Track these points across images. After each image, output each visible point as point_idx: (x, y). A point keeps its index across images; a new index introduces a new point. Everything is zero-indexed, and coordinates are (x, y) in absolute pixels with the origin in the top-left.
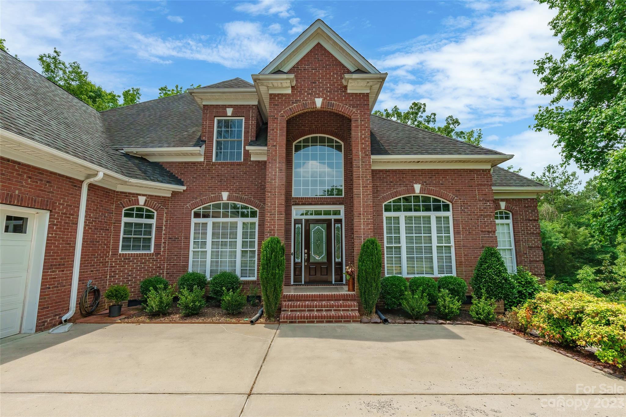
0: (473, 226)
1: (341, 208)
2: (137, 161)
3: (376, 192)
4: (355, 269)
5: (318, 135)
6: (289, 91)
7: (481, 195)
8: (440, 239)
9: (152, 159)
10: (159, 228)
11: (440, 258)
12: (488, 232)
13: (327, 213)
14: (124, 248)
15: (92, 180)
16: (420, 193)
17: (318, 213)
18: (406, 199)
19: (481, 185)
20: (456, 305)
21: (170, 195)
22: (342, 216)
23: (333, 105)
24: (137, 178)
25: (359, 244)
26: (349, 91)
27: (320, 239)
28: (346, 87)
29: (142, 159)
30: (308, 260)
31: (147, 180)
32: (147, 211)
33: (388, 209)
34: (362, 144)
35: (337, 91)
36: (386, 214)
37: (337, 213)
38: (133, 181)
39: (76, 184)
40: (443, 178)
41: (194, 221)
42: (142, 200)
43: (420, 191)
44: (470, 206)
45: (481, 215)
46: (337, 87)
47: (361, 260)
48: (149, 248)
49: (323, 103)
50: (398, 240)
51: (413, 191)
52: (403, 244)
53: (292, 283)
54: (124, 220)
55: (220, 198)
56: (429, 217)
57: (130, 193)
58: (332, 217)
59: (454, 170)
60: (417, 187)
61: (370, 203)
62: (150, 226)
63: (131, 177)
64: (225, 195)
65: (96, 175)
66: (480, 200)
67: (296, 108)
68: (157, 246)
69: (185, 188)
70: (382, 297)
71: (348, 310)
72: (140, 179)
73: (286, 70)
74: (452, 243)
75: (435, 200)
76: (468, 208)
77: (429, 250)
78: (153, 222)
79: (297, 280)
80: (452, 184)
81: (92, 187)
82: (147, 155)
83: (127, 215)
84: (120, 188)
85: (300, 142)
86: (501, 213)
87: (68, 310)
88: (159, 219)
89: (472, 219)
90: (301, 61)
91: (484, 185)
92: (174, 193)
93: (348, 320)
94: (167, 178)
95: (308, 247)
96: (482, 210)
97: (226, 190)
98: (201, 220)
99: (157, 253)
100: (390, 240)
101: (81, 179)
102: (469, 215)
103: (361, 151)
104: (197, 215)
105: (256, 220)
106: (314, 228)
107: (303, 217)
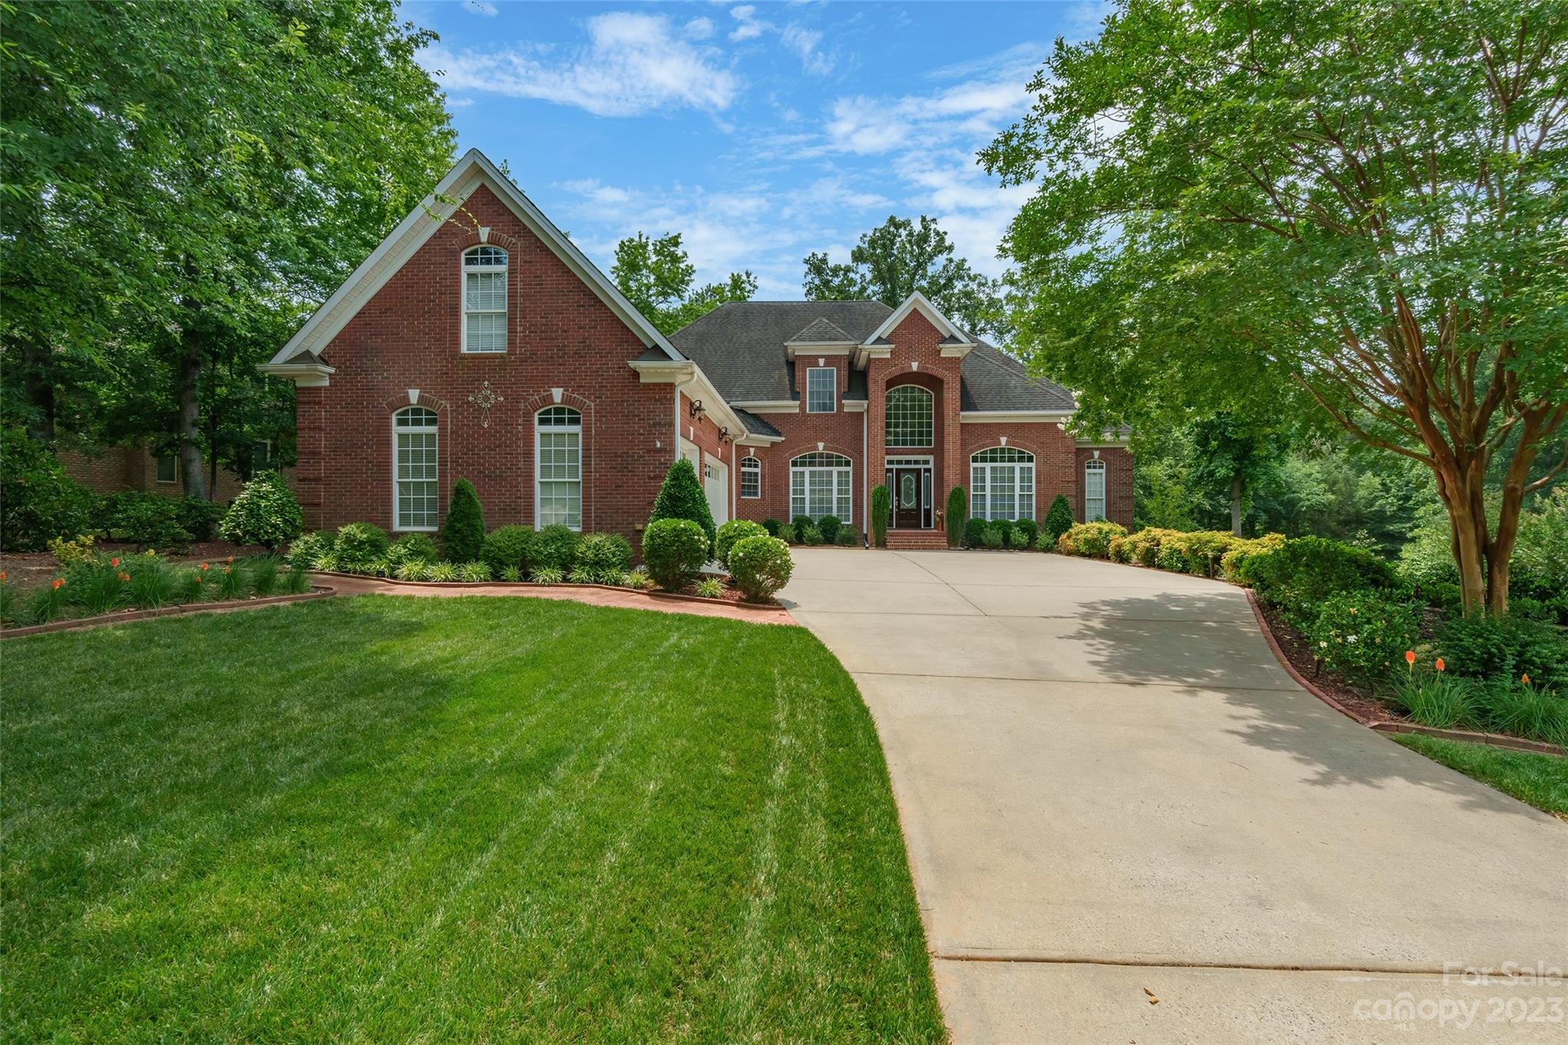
1: (931, 458)
3: (964, 444)
4: (945, 513)
5: (909, 385)
6: (888, 356)
7: (1065, 447)
8: (1022, 488)
9: (750, 412)
10: (764, 477)
11: (1021, 506)
12: (1077, 480)
13: (916, 462)
14: (743, 494)
15: (737, 440)
16: (1006, 445)
17: (908, 462)
18: (994, 451)
20: (1024, 539)
21: (770, 446)
22: (931, 465)
23: (927, 368)
25: (948, 491)
26: (942, 355)
27: (909, 488)
28: (939, 352)
29: (742, 411)
30: (898, 507)
31: (757, 433)
32: (755, 460)
33: (975, 460)
35: (932, 355)
36: (973, 465)
37: (927, 462)
40: (1029, 431)
41: (792, 469)
42: (752, 450)
43: (1006, 443)
44: (1052, 457)
45: (1063, 466)
46: (931, 352)
47: (950, 502)
48: (756, 494)
49: (918, 367)
50: (983, 488)
51: (1000, 444)
52: (988, 492)
54: (742, 469)
55: (816, 448)
56: (1013, 468)
57: (748, 445)
58: (922, 467)
59: (1040, 424)
60: (1003, 440)
61: (958, 456)
62: (756, 474)
64: (821, 445)
66: (1062, 452)
67: (895, 371)
68: (763, 492)
69: (782, 438)
70: (967, 534)
71: (939, 542)
72: (752, 432)
73: (883, 338)
74: (1034, 492)
75: (1020, 452)
76: (1050, 460)
77: (1012, 497)
78: (758, 470)
80: (1037, 437)
83: (743, 465)
85: (891, 393)
86: (1094, 462)
88: (762, 468)
89: (1052, 470)
90: (899, 325)
92: (773, 444)
93: (938, 548)
94: (767, 430)
95: (898, 494)
97: (821, 440)
98: (799, 469)
99: (763, 499)
100: (976, 488)
103: (952, 411)
104: (795, 464)
105: (850, 469)
106: (904, 477)
107: (895, 467)
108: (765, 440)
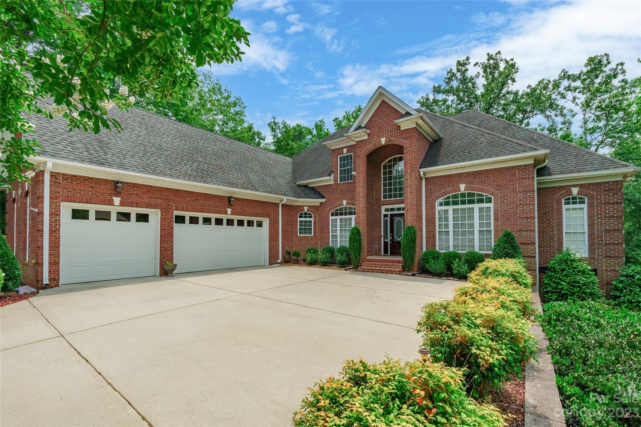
0: (512, 214)
2: (303, 188)
3: (430, 193)
5: (397, 156)
6: (366, 137)
7: (522, 187)
8: (481, 225)
9: (310, 186)
10: (315, 223)
11: (481, 240)
12: (527, 218)
14: (300, 233)
15: (282, 203)
16: (465, 191)
17: (398, 209)
18: (456, 196)
19: (522, 178)
21: (319, 205)
23: (391, 141)
24: (302, 198)
26: (401, 129)
27: (399, 227)
28: (399, 127)
29: (306, 186)
30: (392, 240)
31: (307, 198)
32: (309, 214)
33: (440, 204)
34: (410, 163)
35: (395, 131)
36: (438, 208)
38: (300, 200)
39: (277, 205)
40: (485, 177)
41: (331, 218)
42: (306, 208)
43: (465, 189)
44: (509, 197)
45: (520, 204)
46: (394, 128)
48: (311, 233)
49: (386, 141)
50: (447, 226)
51: (459, 190)
52: (451, 229)
53: (382, 254)
54: (299, 219)
55: (342, 204)
56: (473, 208)
57: (300, 206)
59: (495, 169)
60: (462, 187)
62: (310, 222)
63: (299, 198)
64: (345, 202)
65: (283, 200)
66: (520, 192)
67: (370, 147)
68: (315, 232)
69: (325, 200)
71: (396, 268)
72: (303, 198)
73: (363, 126)
74: (492, 228)
75: (479, 195)
76: (507, 199)
77: (472, 233)
78: (312, 219)
79: (386, 252)
80: (494, 181)
81: (283, 205)
82: (308, 184)
83: (300, 217)
84: (296, 204)
85: (386, 163)
86: (574, 198)
87: (279, 259)
88: (315, 218)
89: (511, 208)
90: (373, 115)
91: (526, 178)
92: (321, 203)
93: (392, 272)
94: (317, 195)
95: (392, 231)
96: (522, 200)
97: (345, 199)
98: (334, 217)
99: (315, 236)
100: (441, 226)
101: (278, 202)
102: (509, 205)
103: (409, 169)
104: (332, 215)
106: (396, 219)
107: (389, 213)
108: (317, 202)
